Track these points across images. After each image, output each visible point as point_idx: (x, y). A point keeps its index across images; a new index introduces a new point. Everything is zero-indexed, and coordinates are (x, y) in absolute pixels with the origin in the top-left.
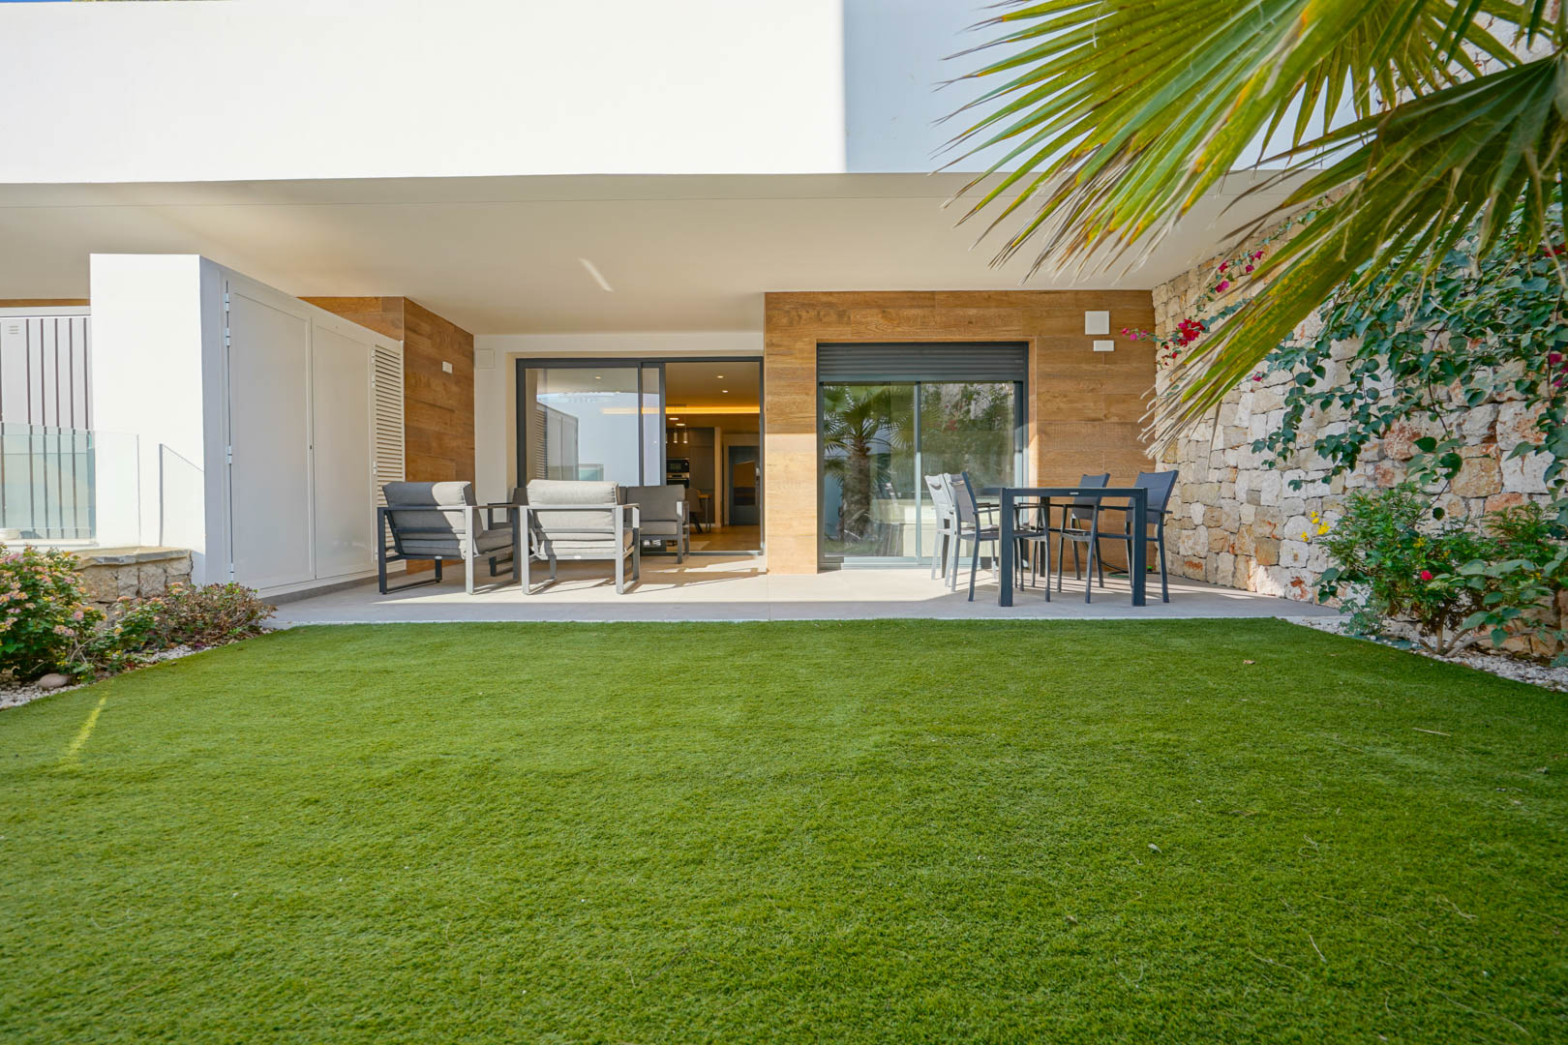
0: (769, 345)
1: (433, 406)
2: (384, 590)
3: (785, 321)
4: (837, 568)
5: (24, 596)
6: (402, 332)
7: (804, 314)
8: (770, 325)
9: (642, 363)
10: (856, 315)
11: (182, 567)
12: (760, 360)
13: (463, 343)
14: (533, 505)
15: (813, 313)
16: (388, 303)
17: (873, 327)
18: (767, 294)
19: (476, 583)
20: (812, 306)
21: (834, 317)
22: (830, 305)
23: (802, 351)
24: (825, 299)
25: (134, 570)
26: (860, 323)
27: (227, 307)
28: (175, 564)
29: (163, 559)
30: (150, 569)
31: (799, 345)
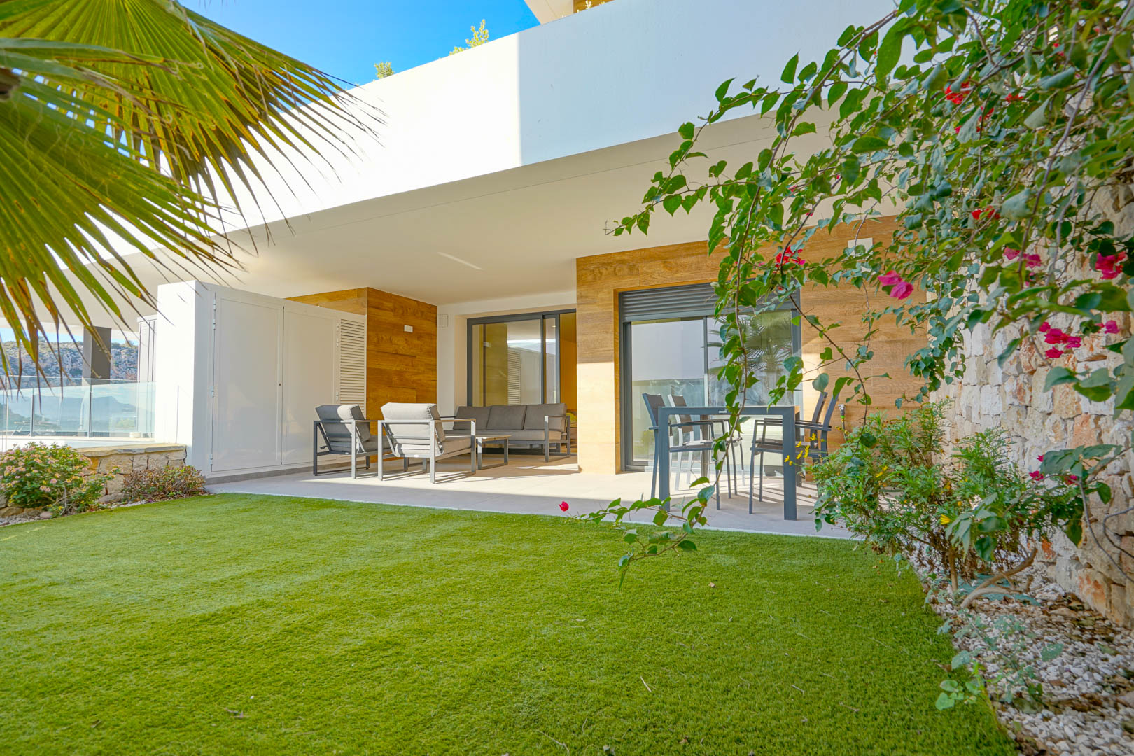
0: (580, 297)
1: (395, 354)
3: (590, 278)
4: (643, 471)
6: (366, 310)
7: (604, 271)
8: (581, 281)
9: (544, 316)
10: (643, 268)
11: (180, 455)
12: (574, 311)
13: (426, 313)
14: (386, 420)
15: (611, 270)
16: (359, 292)
17: (656, 275)
18: (578, 259)
20: (610, 264)
21: (626, 270)
22: (623, 262)
23: (602, 300)
24: (619, 258)
25: (145, 457)
26: (647, 273)
27: (214, 307)
28: (174, 454)
29: (177, 449)
30: (156, 456)
31: (601, 295)
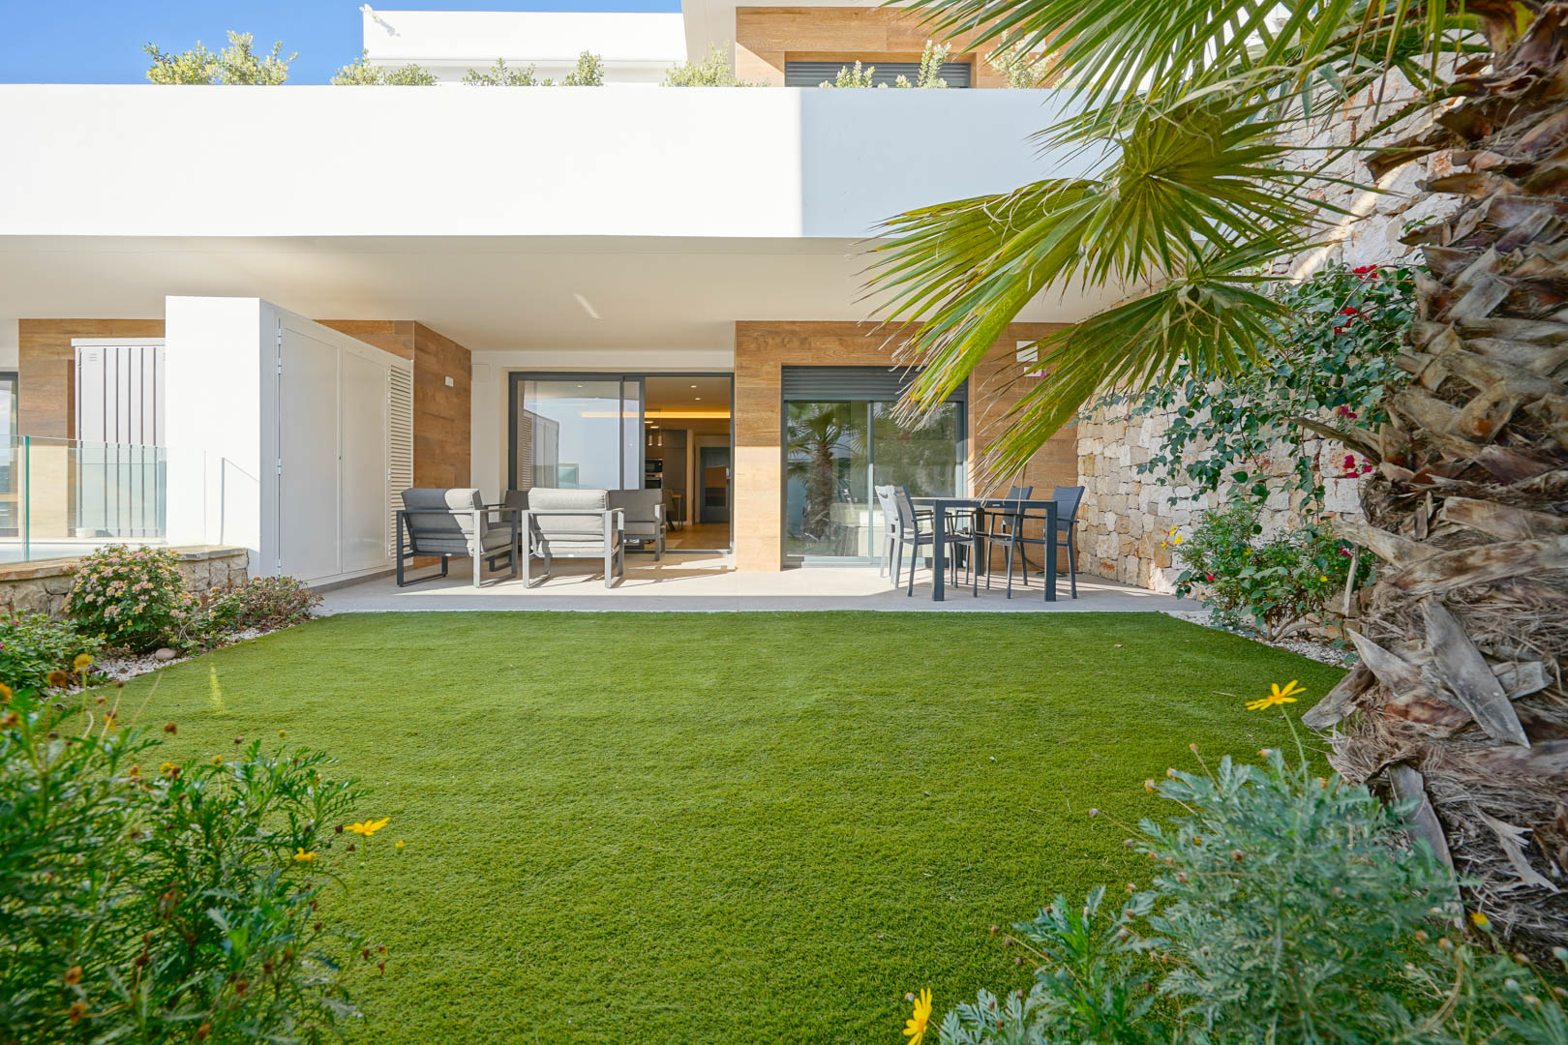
0: (740, 367)
1: (437, 417)
2: (401, 583)
3: (753, 346)
4: (800, 566)
5: (151, 586)
6: (412, 353)
7: (770, 341)
8: (740, 349)
9: (624, 377)
10: (816, 342)
11: (241, 562)
12: (731, 375)
13: (461, 359)
14: (533, 510)
15: (778, 340)
16: (400, 326)
17: (831, 353)
18: (738, 323)
19: (482, 578)
20: (777, 333)
21: (796, 343)
22: (793, 333)
23: (768, 373)
24: (788, 327)
25: (207, 564)
26: (820, 349)
27: (279, 340)
28: (236, 560)
29: (227, 556)
30: (218, 564)
31: (766, 368)
